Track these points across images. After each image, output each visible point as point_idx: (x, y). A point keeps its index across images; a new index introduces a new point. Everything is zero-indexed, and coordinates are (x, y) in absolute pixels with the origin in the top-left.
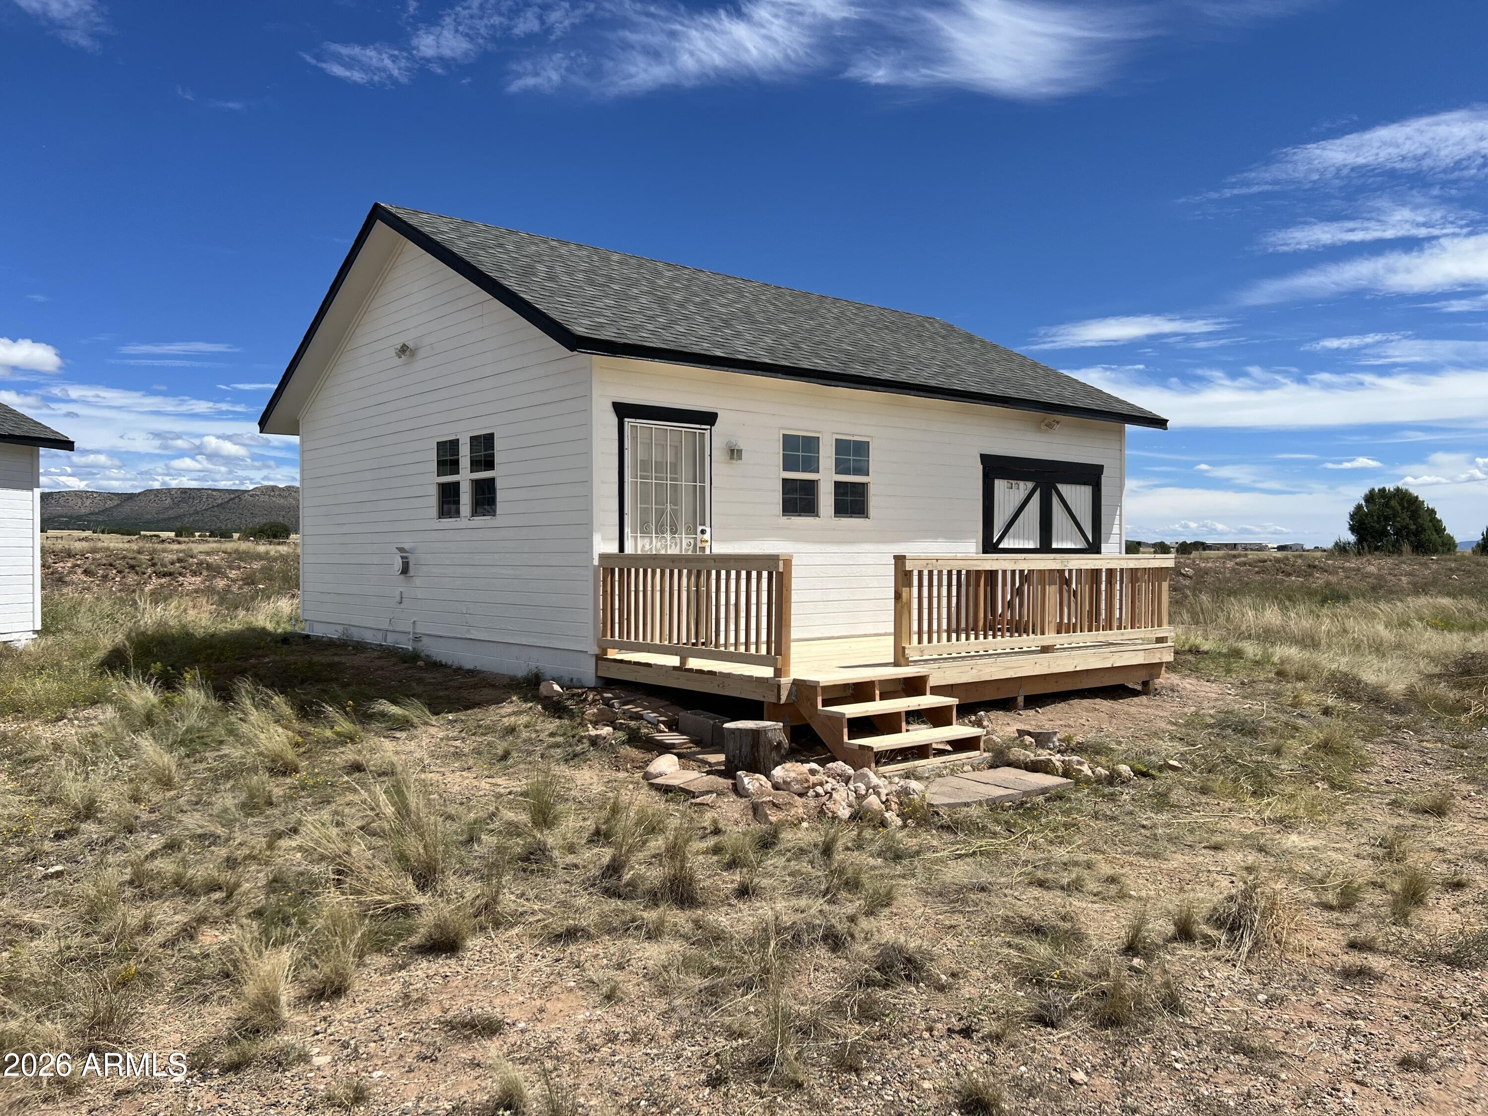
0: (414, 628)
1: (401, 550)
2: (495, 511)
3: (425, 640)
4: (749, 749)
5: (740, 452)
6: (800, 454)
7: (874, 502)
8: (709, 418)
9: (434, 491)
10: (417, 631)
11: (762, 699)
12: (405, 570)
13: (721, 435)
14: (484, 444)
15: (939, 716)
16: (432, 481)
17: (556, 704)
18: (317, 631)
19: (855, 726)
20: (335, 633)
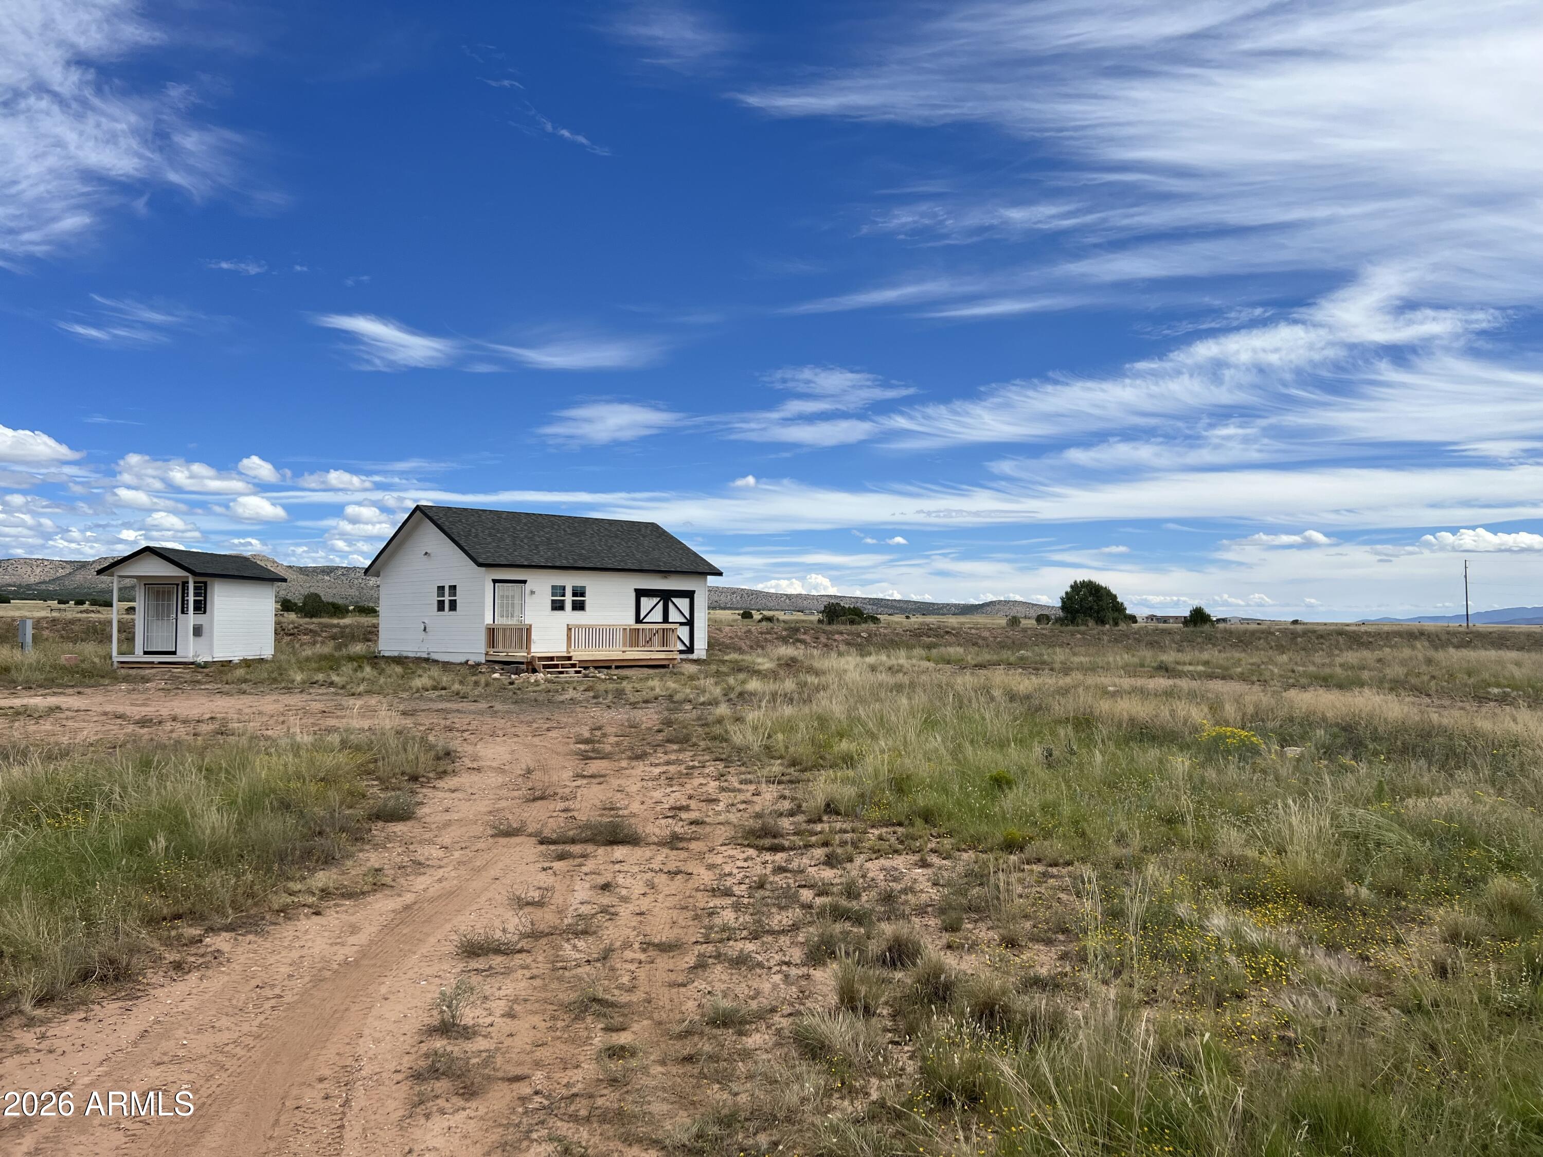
1: (424, 623)
2: (457, 610)
3: (431, 653)
4: (515, 670)
5: (534, 592)
6: (558, 591)
7: (588, 606)
8: (525, 582)
9: (436, 602)
10: (428, 650)
11: (524, 661)
12: (425, 630)
13: (528, 587)
14: (453, 588)
15: (573, 666)
16: (435, 599)
17: (472, 666)
18: (386, 654)
19: (545, 667)
20: (396, 654)
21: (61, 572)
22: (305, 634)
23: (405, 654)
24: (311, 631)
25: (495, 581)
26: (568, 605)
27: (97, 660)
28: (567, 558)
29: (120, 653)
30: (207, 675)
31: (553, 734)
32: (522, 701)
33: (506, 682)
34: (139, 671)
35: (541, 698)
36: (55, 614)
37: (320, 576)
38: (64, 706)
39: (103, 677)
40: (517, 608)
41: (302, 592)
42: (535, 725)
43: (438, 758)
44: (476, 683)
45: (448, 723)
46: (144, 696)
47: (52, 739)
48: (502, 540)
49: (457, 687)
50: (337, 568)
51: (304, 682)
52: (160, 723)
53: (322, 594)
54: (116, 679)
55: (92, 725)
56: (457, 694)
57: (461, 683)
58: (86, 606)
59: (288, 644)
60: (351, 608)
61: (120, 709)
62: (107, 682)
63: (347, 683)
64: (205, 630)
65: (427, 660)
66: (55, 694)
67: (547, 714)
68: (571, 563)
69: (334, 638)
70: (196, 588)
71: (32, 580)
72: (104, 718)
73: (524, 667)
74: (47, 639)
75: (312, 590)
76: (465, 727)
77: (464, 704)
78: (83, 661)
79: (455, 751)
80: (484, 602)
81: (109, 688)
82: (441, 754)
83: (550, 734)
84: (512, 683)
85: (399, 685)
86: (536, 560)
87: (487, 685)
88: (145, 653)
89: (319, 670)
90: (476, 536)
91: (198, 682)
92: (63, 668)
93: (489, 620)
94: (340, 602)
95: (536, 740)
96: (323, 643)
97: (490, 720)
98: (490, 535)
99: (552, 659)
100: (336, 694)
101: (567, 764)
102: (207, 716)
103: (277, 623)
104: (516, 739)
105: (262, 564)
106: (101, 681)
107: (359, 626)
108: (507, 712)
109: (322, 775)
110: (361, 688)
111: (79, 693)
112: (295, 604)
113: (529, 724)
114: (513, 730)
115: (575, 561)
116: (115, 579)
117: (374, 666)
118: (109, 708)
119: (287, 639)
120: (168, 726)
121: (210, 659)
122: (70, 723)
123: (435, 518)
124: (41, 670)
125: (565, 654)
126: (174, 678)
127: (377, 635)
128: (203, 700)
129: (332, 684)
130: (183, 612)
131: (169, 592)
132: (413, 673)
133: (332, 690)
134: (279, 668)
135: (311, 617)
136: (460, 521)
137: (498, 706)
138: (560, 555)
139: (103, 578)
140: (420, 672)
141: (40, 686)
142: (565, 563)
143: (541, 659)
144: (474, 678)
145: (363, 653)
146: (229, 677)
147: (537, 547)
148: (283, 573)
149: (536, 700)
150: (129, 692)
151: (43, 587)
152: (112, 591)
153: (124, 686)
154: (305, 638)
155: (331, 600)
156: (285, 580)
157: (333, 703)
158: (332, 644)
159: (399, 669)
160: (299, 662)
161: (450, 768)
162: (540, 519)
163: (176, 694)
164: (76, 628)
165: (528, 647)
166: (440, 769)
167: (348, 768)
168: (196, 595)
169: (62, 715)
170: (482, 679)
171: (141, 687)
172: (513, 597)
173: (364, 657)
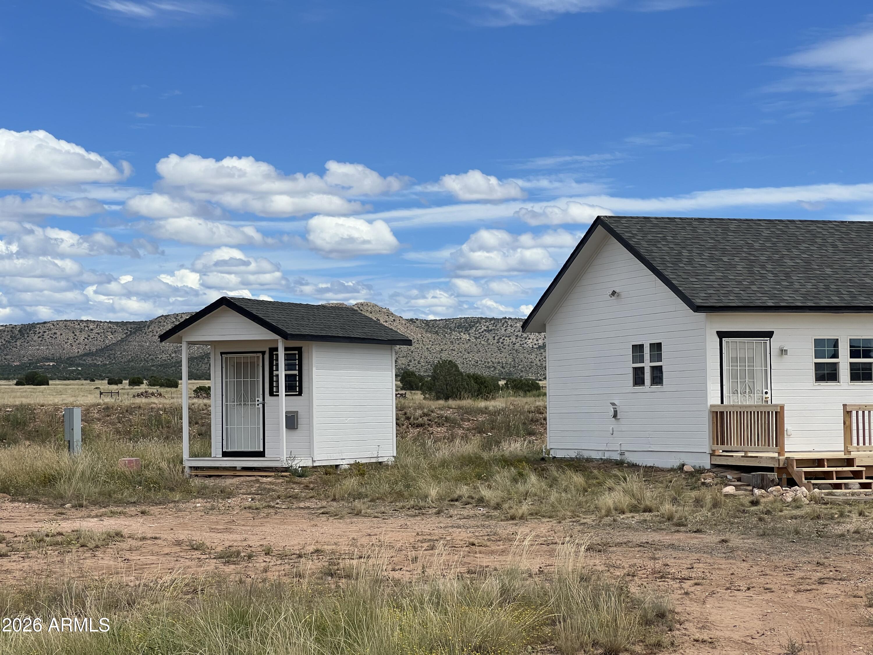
0: (621, 448)
1: (613, 404)
2: (662, 383)
3: (626, 453)
4: (760, 481)
5: (786, 351)
6: (826, 349)
8: (769, 334)
9: (631, 371)
10: (622, 449)
11: (773, 466)
12: (615, 416)
13: (776, 342)
14: (657, 347)
15: (857, 475)
16: (629, 366)
17: (691, 474)
18: (560, 455)
19: (809, 476)
20: (573, 454)
21: (111, 339)
22: (439, 425)
23: (586, 454)
24: (447, 419)
25: (721, 335)
26: (844, 372)
27: (164, 465)
28: (838, 293)
29: (193, 455)
30: (307, 487)
31: (830, 589)
32: (774, 533)
33: (746, 500)
34: (218, 480)
35: (805, 529)
36: (108, 400)
37: (455, 335)
38: (125, 532)
39: (172, 490)
40: (759, 376)
41: (430, 358)
42: (798, 574)
43: (647, 622)
44: (698, 502)
45: (659, 565)
46: (227, 518)
47: (115, 579)
48: (731, 266)
49: (667, 507)
50: (479, 320)
51: (441, 499)
52: (250, 557)
53: (458, 362)
54: (189, 492)
55: (162, 559)
56: (670, 518)
57: (674, 501)
58: (144, 387)
59: (415, 440)
60: (502, 383)
61: (198, 537)
62: (177, 497)
63: (504, 501)
64: (302, 421)
65: (620, 464)
66: (113, 514)
67: (817, 556)
68: (847, 300)
69: (480, 430)
70: (288, 357)
71: (76, 350)
72: (177, 549)
73: (774, 476)
74: (99, 436)
75: (445, 356)
76: (685, 573)
77: (681, 536)
78: (147, 466)
79: (672, 612)
80: (704, 370)
81: (182, 506)
82: (651, 615)
83: (824, 589)
84: (755, 503)
85: (580, 505)
86: (787, 298)
87: (716, 504)
88: (225, 454)
89: (462, 479)
90: (690, 262)
91: (296, 497)
92: (122, 477)
93: (714, 399)
94: (486, 373)
95: (802, 597)
96: (465, 438)
97: (724, 563)
98: (711, 259)
99: (820, 462)
100: (489, 517)
101: (855, 641)
102: (311, 548)
103: (400, 408)
104: (768, 596)
105: (373, 317)
106: (171, 495)
107: (517, 411)
108: (752, 550)
109: (476, 641)
110: (525, 508)
111: (143, 513)
112: (421, 378)
113: (789, 570)
114: (762, 580)
115: (854, 297)
116: (184, 346)
117: (541, 473)
118: (183, 535)
119: (414, 432)
120: (260, 562)
121: (309, 464)
122: (134, 557)
123: (626, 236)
124: (94, 479)
125: (842, 455)
126: (263, 492)
127: (544, 425)
128: (305, 524)
129: (481, 502)
130: (271, 394)
131: (253, 364)
132: (600, 484)
133: (483, 510)
134: (405, 476)
135: (447, 398)
136: (664, 239)
137: (735, 540)
138: (827, 287)
139: (167, 345)
140: (610, 483)
141: (95, 503)
142: (836, 301)
143: (802, 462)
144: (694, 494)
145: (525, 452)
146: (337, 490)
147: (788, 275)
148: (402, 330)
149: (797, 532)
150: (207, 511)
151: (89, 360)
152: (180, 363)
153: (199, 503)
154: (440, 431)
155: (472, 371)
156: (408, 342)
157: (485, 531)
158: (476, 440)
159: (578, 479)
160: (432, 468)
161: (666, 639)
162: (792, 229)
163: (268, 515)
164: (135, 418)
165: (779, 443)
166: (653, 640)
167: (513, 632)
168: (288, 367)
169: (124, 545)
170: (708, 497)
171: (221, 504)
172: (752, 360)
173: (527, 460)
